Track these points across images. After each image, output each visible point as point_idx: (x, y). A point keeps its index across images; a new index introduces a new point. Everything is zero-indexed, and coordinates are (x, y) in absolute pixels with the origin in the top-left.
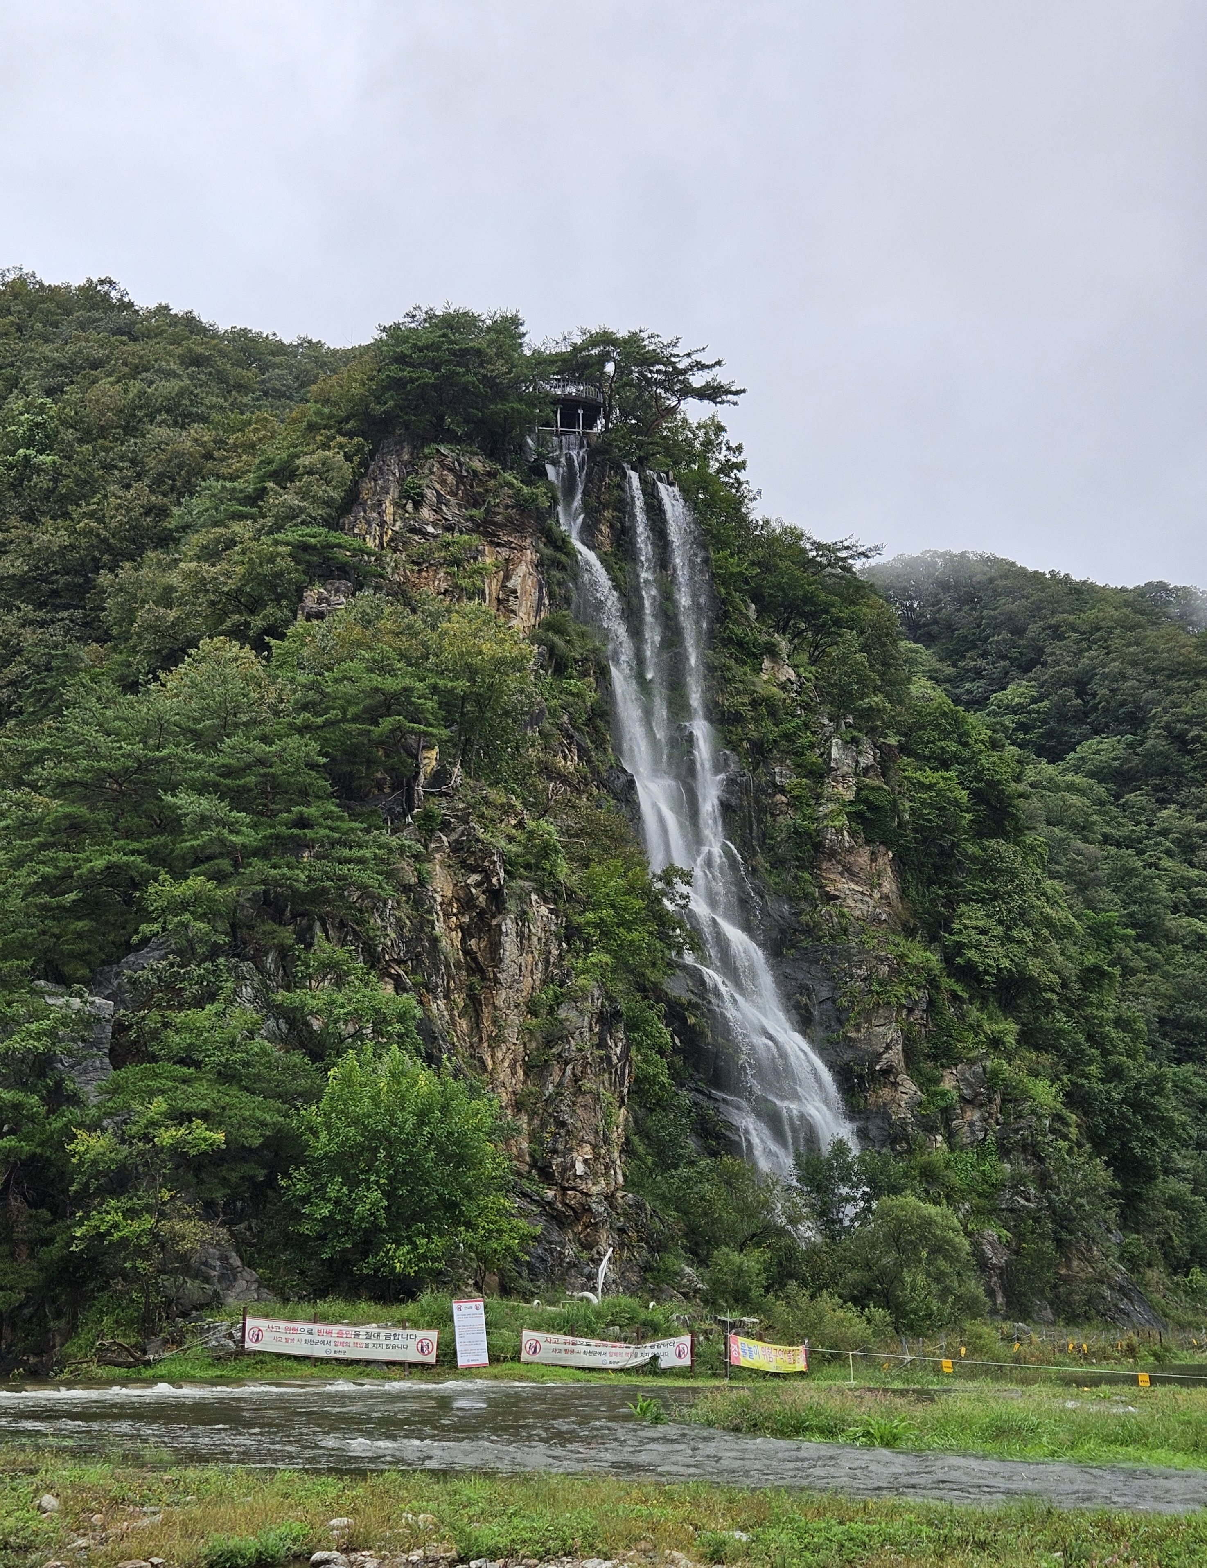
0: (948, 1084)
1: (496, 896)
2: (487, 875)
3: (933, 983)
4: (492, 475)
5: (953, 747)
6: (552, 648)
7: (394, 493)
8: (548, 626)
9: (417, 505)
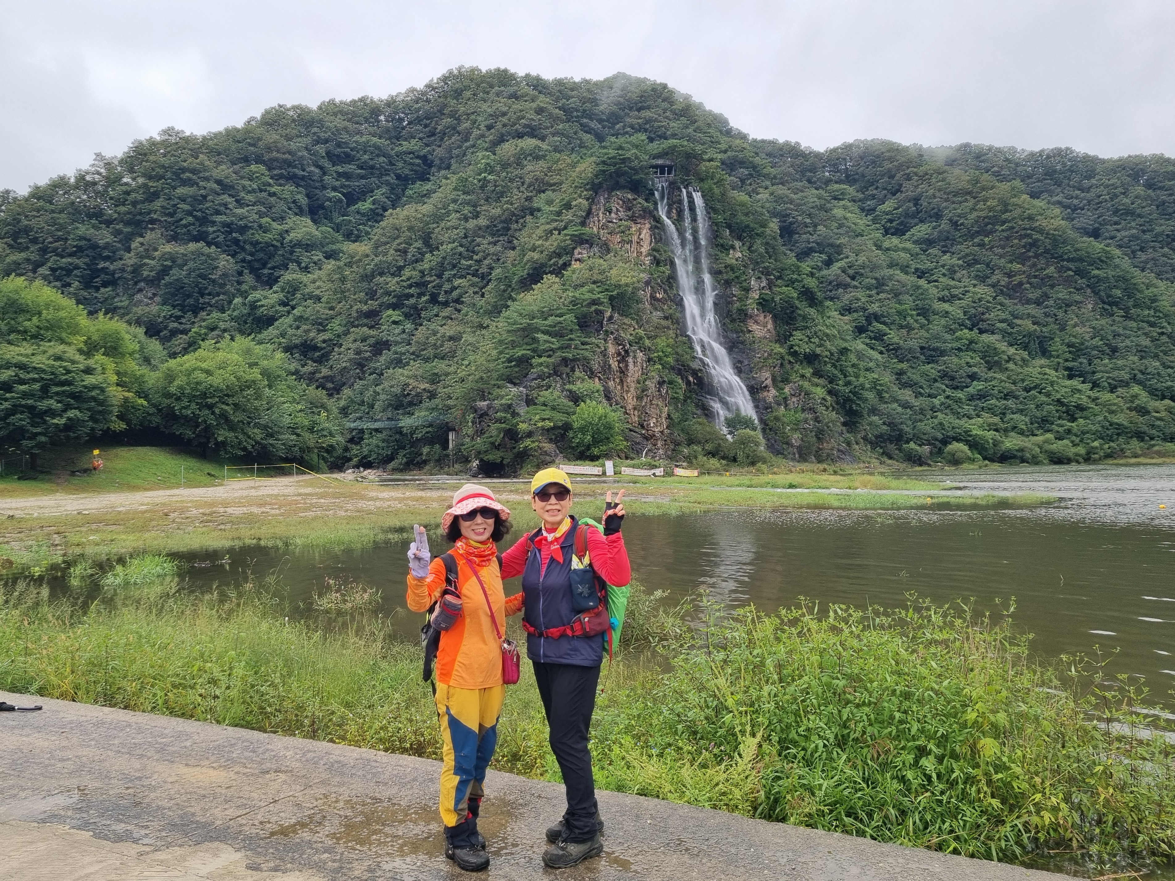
0: (787, 390)
1: (627, 352)
2: (624, 346)
3: (782, 358)
4: (635, 199)
5: (795, 276)
6: (655, 257)
7: (602, 209)
8: (653, 249)
9: (610, 213)
